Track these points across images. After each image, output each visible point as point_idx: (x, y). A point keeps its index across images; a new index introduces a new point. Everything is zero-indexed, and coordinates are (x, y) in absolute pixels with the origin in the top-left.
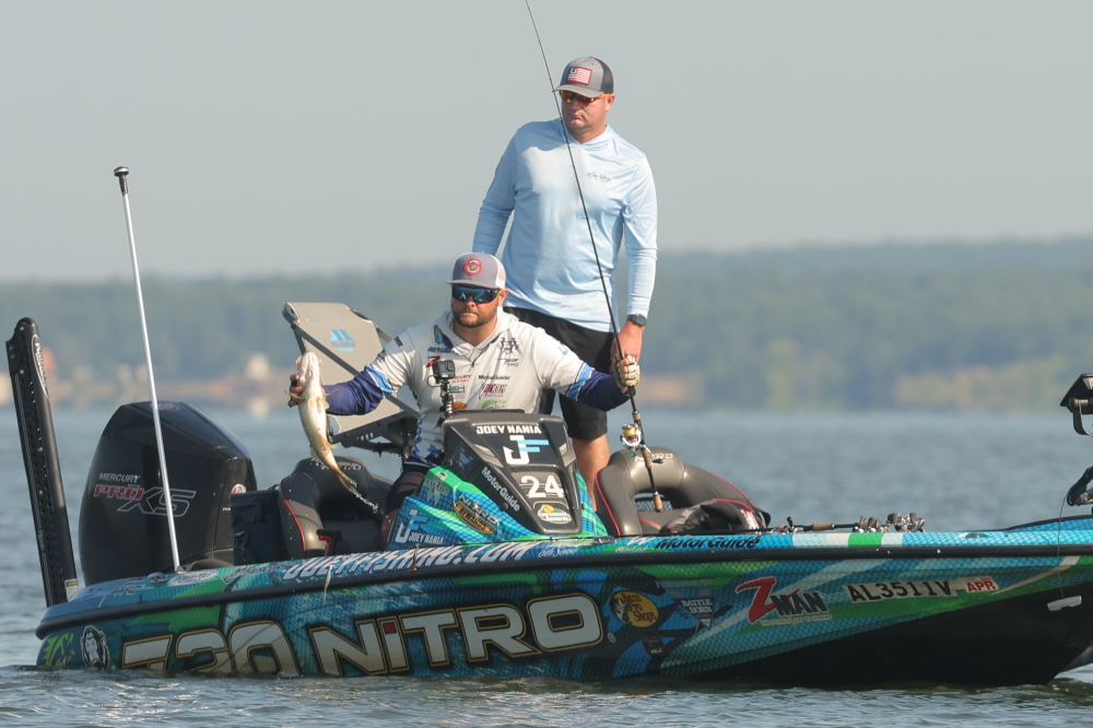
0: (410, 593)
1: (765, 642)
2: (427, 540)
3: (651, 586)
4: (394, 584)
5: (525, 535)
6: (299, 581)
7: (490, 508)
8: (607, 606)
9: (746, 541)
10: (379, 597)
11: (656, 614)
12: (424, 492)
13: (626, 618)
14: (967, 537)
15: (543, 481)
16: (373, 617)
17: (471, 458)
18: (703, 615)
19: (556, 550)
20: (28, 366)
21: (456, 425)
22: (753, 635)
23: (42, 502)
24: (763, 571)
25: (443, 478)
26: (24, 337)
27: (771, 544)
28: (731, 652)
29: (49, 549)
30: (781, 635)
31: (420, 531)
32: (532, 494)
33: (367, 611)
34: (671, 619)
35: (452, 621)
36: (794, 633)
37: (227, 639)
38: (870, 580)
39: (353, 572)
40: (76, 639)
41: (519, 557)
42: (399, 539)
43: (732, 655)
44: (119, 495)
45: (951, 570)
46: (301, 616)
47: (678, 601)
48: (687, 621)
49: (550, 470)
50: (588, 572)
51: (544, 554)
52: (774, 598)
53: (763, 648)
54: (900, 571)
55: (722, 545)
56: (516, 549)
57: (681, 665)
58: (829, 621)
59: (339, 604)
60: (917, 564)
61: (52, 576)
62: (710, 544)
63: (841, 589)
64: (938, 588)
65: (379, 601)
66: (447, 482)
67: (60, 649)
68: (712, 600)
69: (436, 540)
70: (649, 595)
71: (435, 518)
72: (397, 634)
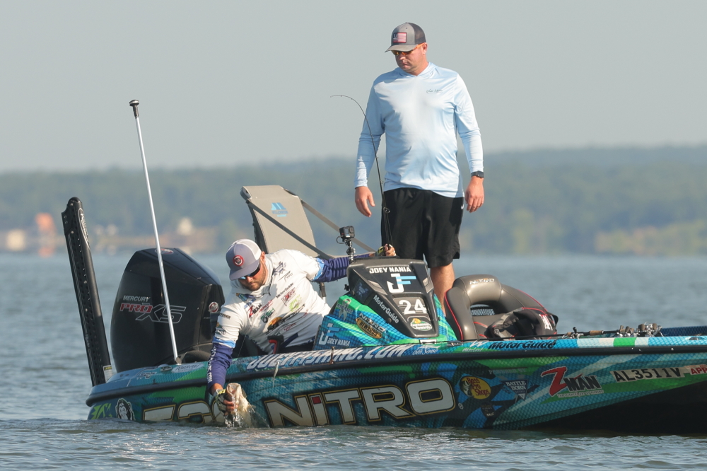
0: (329, 378)
1: (560, 408)
2: (339, 343)
3: (486, 373)
4: (318, 372)
5: (402, 339)
6: (257, 370)
7: (379, 322)
8: (458, 386)
9: (547, 344)
10: (309, 380)
11: (490, 391)
12: (336, 312)
13: (470, 393)
14: (690, 339)
15: (413, 303)
16: (306, 393)
17: (367, 290)
18: (520, 391)
19: (424, 350)
20: (76, 228)
21: (356, 268)
22: (553, 404)
23: (87, 316)
24: (558, 363)
25: (349, 303)
26: (73, 210)
27: (563, 346)
28: (538, 415)
29: (93, 346)
30: (571, 404)
31: (335, 337)
32: (407, 312)
33: (301, 389)
34: (499, 394)
35: (358, 396)
36: (579, 402)
37: (211, 407)
38: (628, 368)
39: (292, 365)
40: (113, 407)
41: (400, 355)
42: (321, 342)
43: (539, 417)
44: (136, 309)
45: (680, 361)
46: (259, 393)
47: (504, 383)
48: (510, 395)
49: (417, 295)
50: (445, 364)
51: (416, 353)
52: (566, 380)
53: (559, 412)
54: (648, 362)
55: (532, 346)
56: (398, 349)
57: (507, 423)
58: (602, 394)
59: (283, 385)
60: (658, 357)
61: (95, 364)
62: (524, 346)
63: (609, 374)
64: (672, 372)
65: (309, 383)
66: (351, 305)
67: (102, 413)
68: (526, 381)
69: (345, 343)
70: (485, 379)
71: (344, 328)
72: (322, 404)
